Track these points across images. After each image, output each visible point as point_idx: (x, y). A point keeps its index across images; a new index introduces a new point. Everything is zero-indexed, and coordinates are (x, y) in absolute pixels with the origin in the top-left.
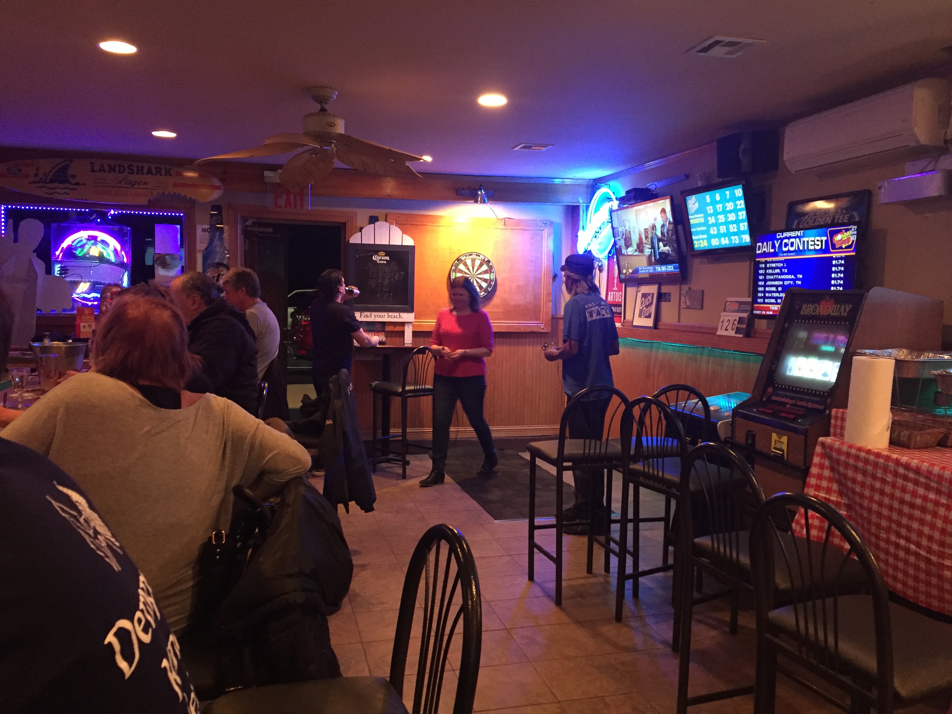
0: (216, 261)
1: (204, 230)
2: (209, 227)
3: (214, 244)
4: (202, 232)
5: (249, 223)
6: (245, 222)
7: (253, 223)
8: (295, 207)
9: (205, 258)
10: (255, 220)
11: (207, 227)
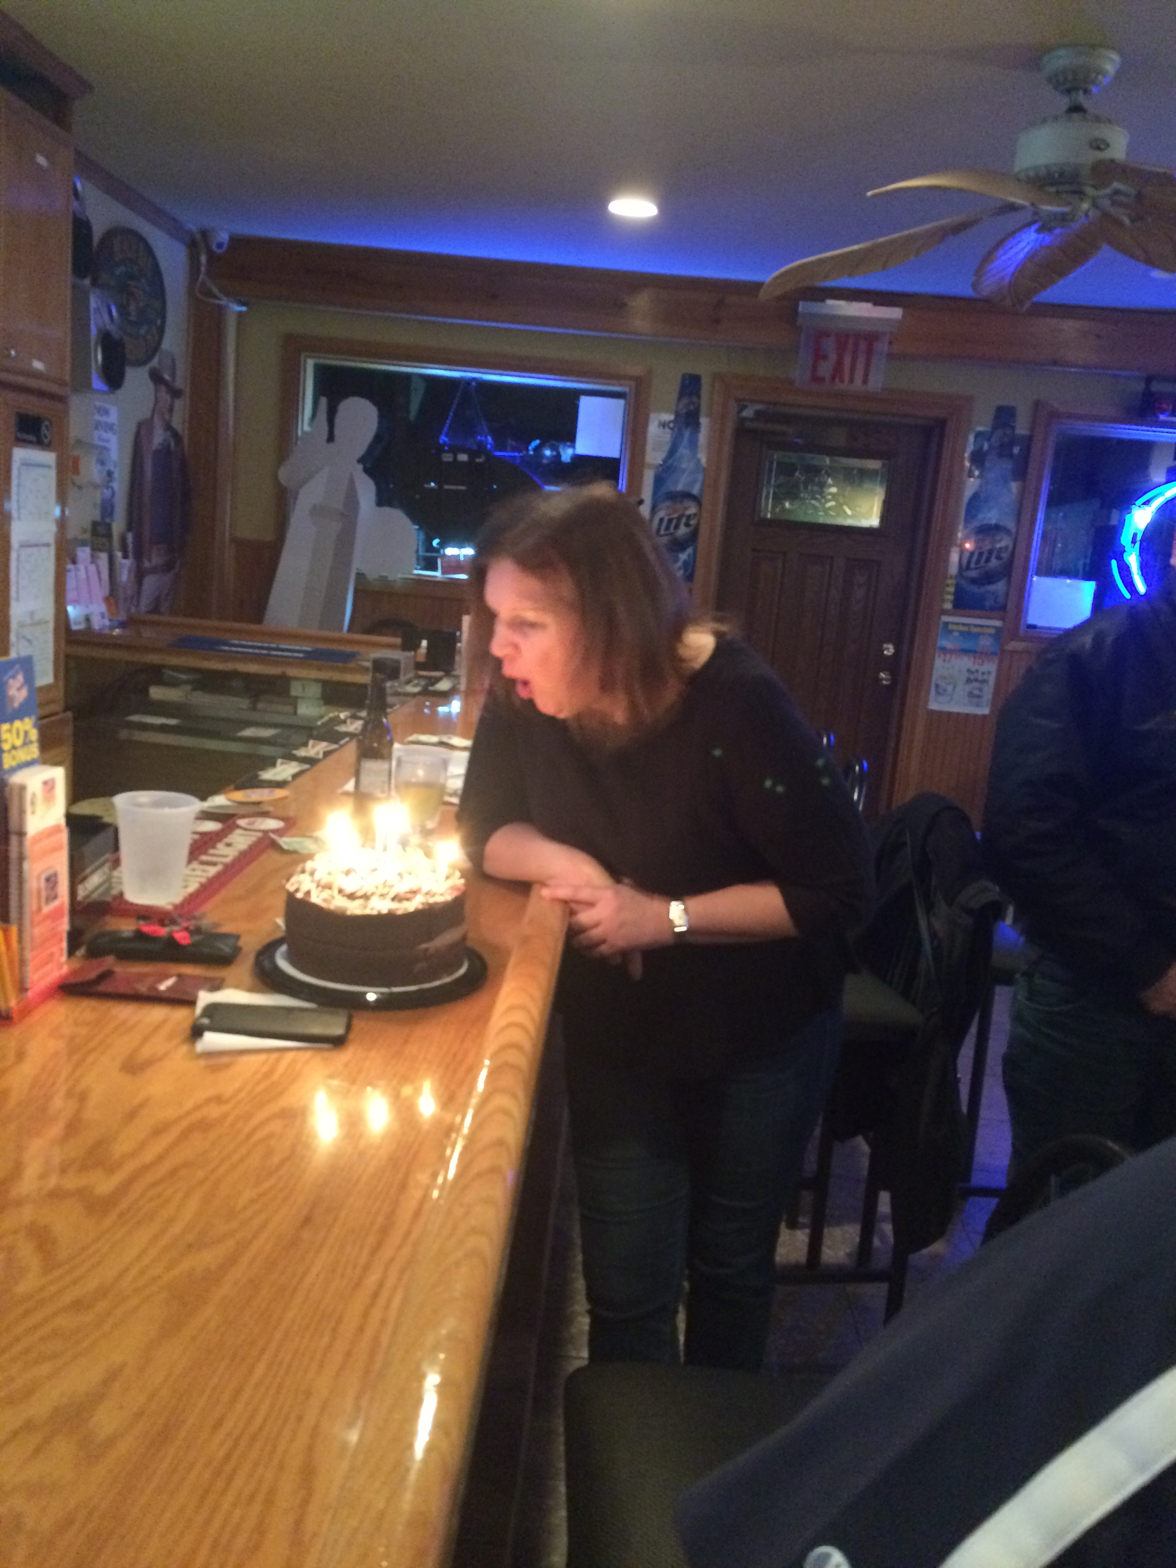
0: (680, 487)
1: (664, 425)
2: (672, 417)
3: (678, 454)
4: (659, 426)
5: (748, 413)
6: (740, 412)
7: (758, 413)
8: (851, 381)
9: (659, 481)
10: (759, 407)
11: (669, 417)
